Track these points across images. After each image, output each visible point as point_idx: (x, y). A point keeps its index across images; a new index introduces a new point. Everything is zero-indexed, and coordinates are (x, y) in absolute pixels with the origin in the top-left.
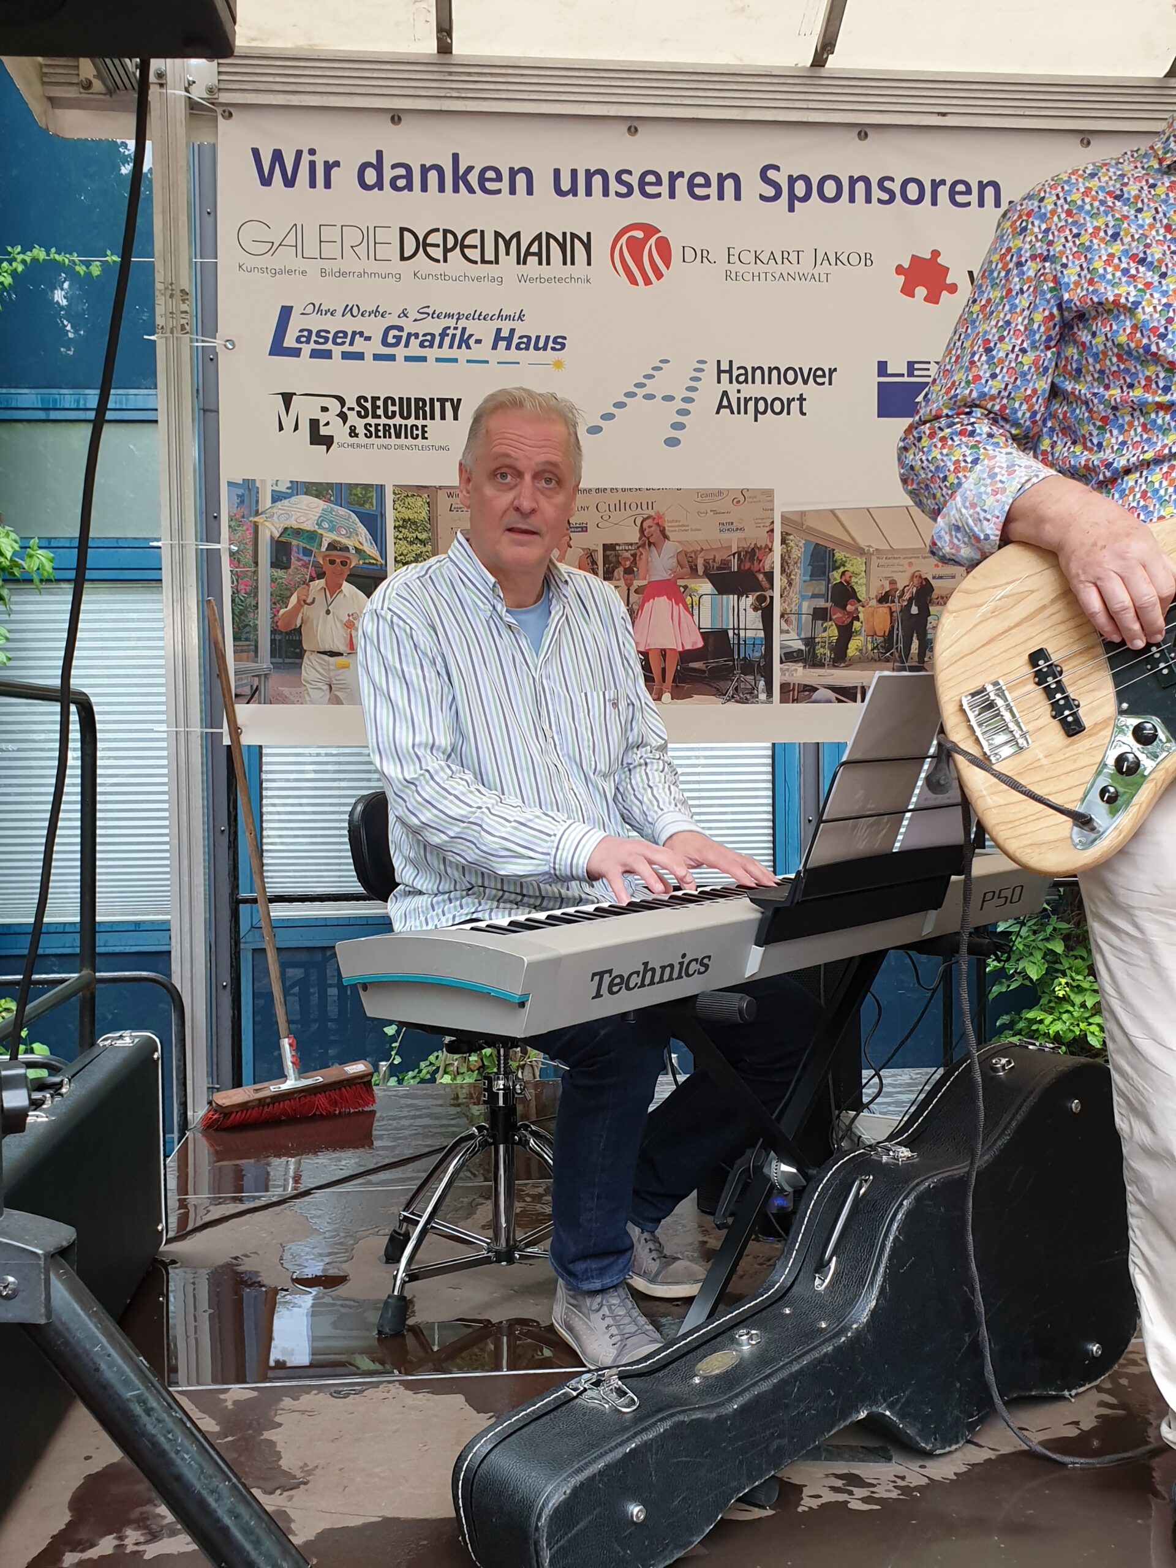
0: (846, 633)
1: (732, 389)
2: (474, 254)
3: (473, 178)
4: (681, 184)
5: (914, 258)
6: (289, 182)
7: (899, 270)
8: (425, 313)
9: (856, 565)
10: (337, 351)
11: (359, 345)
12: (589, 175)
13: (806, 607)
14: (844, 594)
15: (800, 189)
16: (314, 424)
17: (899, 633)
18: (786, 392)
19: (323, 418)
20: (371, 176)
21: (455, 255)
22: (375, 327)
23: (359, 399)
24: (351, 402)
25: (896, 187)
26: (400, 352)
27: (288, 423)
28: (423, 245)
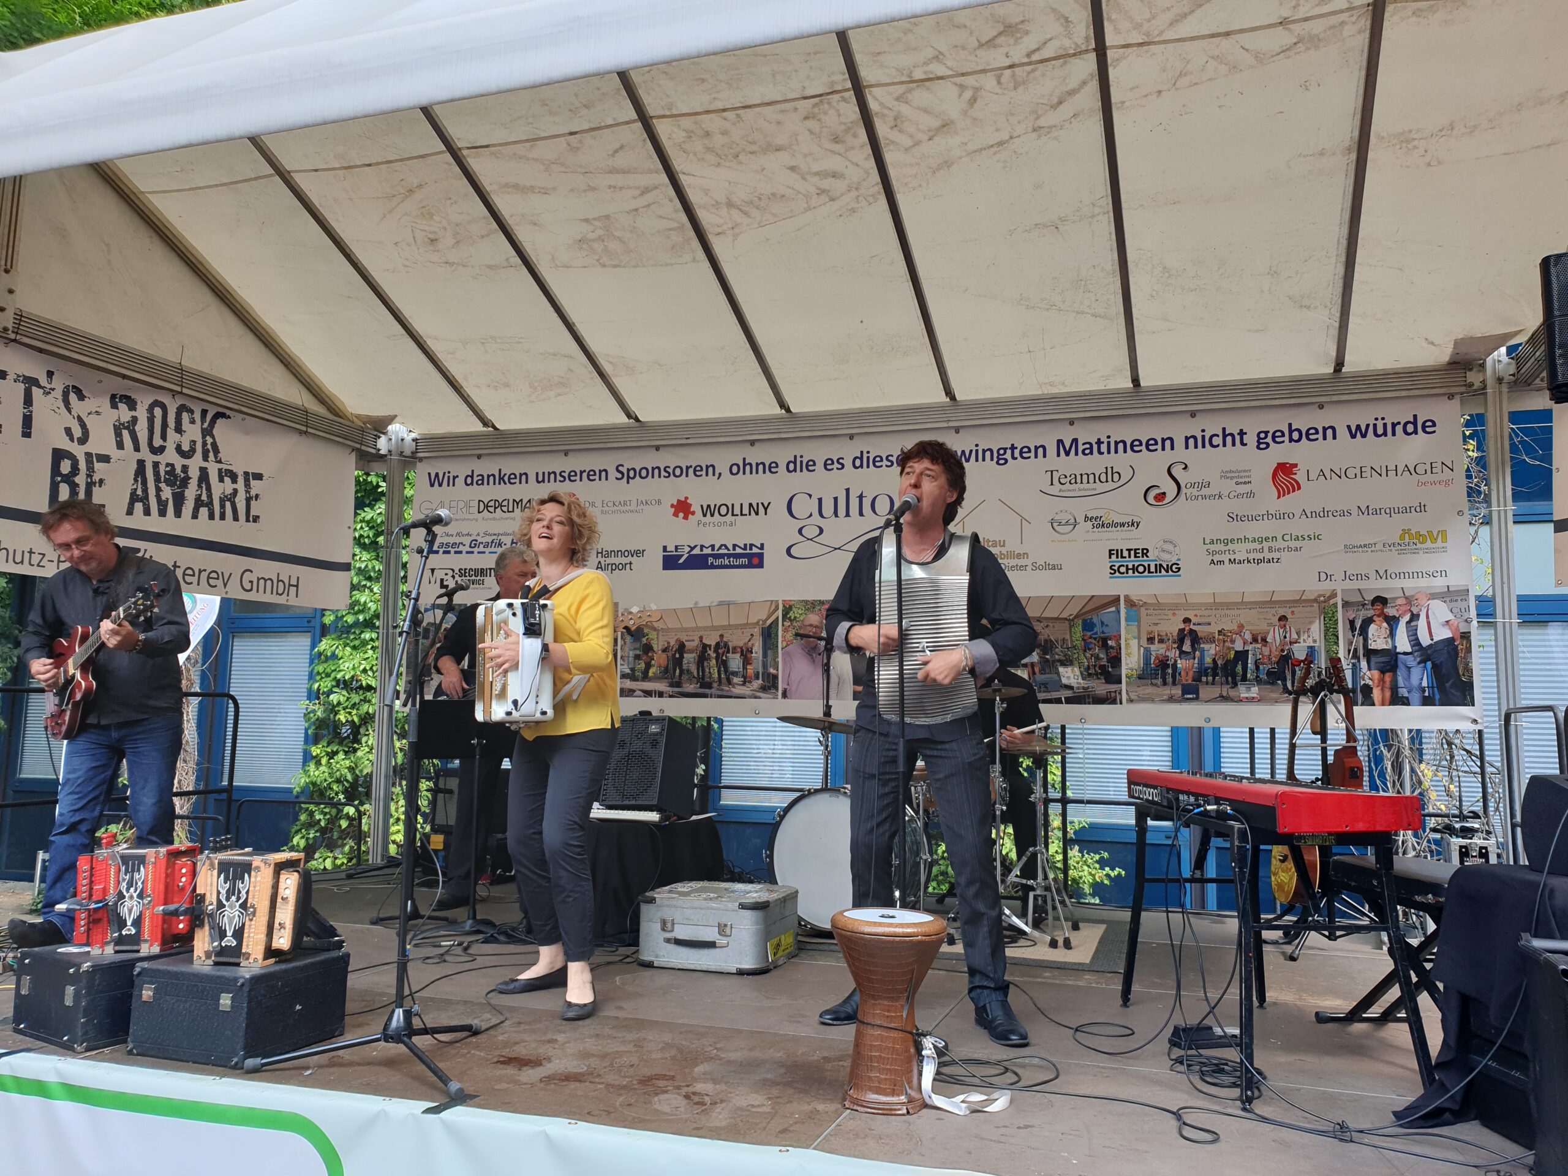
0: (648, 666)
1: (602, 560)
2: (505, 509)
3: (506, 478)
4: (585, 475)
5: (679, 501)
6: (440, 485)
7: (672, 506)
8: (486, 534)
9: (653, 635)
10: (453, 551)
11: (461, 548)
12: (549, 474)
13: (631, 654)
14: (648, 648)
15: (632, 474)
16: (442, 580)
17: (671, 666)
18: (624, 560)
19: (445, 578)
20: (469, 480)
21: (498, 510)
22: (467, 541)
23: (460, 570)
24: (457, 571)
25: (670, 470)
26: (476, 550)
27: (433, 581)
28: (487, 506)
